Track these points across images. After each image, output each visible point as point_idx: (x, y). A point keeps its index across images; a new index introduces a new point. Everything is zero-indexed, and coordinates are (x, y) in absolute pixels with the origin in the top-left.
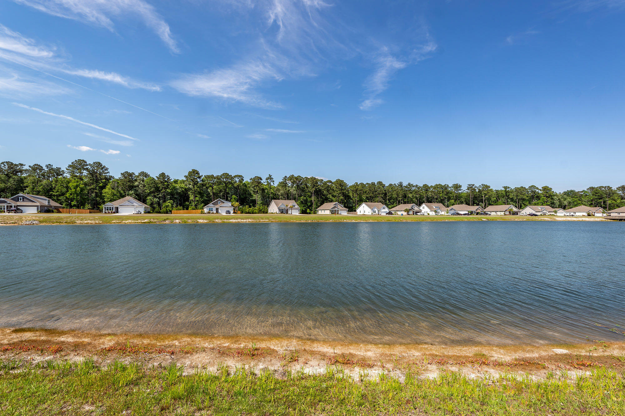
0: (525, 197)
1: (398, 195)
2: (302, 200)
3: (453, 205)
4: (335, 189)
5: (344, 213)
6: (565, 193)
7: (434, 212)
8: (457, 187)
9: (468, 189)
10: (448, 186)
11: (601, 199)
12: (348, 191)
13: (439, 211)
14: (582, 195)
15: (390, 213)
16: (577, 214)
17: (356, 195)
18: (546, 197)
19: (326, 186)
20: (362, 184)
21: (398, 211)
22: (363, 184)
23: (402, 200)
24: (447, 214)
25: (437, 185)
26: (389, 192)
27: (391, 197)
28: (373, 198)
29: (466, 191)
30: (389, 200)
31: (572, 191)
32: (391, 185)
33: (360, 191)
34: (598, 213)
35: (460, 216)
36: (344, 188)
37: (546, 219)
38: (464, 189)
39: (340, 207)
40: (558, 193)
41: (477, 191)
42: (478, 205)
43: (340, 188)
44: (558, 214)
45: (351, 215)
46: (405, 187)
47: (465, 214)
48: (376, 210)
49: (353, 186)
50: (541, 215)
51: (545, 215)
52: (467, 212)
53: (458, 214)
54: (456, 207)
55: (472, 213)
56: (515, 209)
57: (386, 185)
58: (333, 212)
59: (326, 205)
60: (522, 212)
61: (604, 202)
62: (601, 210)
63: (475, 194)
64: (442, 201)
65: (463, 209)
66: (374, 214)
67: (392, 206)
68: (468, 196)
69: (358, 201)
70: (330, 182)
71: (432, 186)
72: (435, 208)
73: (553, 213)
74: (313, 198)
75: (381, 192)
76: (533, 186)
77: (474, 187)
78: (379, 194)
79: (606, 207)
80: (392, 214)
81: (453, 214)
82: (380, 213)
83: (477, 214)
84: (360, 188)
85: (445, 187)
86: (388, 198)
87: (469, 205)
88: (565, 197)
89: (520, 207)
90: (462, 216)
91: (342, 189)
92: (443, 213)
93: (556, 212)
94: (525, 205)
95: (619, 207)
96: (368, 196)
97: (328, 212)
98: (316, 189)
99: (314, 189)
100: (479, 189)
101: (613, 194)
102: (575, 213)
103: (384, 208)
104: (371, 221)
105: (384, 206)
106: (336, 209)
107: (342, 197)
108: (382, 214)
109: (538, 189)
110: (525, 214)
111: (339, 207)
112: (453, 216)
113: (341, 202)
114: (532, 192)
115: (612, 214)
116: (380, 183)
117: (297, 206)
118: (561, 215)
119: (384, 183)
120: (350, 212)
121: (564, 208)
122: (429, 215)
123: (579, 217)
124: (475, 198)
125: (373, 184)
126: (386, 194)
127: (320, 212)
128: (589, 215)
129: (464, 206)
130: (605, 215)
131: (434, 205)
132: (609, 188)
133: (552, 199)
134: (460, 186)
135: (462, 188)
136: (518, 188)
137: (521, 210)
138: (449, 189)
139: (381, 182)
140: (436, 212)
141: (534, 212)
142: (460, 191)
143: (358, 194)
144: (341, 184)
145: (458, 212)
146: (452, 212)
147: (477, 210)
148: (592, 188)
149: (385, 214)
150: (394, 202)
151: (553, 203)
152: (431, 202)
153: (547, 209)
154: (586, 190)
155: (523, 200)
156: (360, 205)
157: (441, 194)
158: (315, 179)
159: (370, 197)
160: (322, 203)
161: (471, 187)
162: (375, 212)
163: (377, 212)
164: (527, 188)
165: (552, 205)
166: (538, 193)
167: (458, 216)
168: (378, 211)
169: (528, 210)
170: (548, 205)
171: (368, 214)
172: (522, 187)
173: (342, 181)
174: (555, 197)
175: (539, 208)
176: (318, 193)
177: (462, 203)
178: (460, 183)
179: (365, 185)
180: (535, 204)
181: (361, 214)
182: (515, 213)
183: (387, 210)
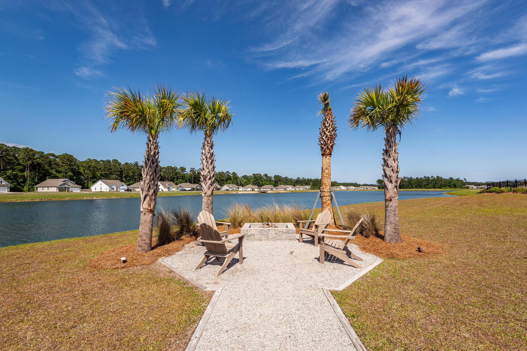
0: (224, 178)
1: (134, 173)
2: (8, 174)
3: (181, 183)
4: (61, 164)
5: (76, 190)
6: (243, 177)
7: (167, 189)
8: (183, 169)
9: (191, 171)
10: (177, 168)
11: (257, 180)
12: (78, 167)
13: (171, 188)
14: (250, 178)
15: (128, 190)
16: (248, 189)
17: (89, 172)
18: (234, 179)
19: (48, 160)
20: (95, 161)
21: (136, 188)
22: (97, 161)
23: (138, 178)
24: (177, 190)
25: (168, 167)
26: (125, 170)
27: (127, 175)
28: (108, 175)
29: (189, 172)
30: (125, 177)
31: (246, 176)
32: (127, 164)
33: (94, 167)
34: (256, 188)
35: (186, 192)
36: (72, 163)
37: (234, 193)
38: (188, 171)
39: (71, 184)
40: (240, 177)
41: (197, 173)
42: (197, 183)
43: (69, 163)
44: (240, 190)
45: (85, 192)
46: (141, 166)
47: (189, 190)
48: (114, 187)
49: (85, 162)
50: (232, 190)
51: (233, 190)
52: (190, 189)
53: (185, 190)
54: (183, 185)
55: (193, 189)
56: (219, 187)
57: (122, 164)
58: (61, 189)
59: (49, 181)
60: (222, 188)
61: (259, 182)
62: (257, 187)
63: (195, 175)
64: (172, 180)
65: (188, 187)
66: (112, 191)
67: (129, 183)
68: (191, 176)
69: (91, 178)
70: (53, 155)
71: (164, 168)
72: (167, 185)
73: (237, 189)
74: (27, 173)
75: (117, 170)
76: (228, 171)
77: (194, 170)
78: (115, 171)
79: (260, 185)
80: (131, 190)
81: (181, 190)
82: (119, 190)
83: (197, 190)
84: (93, 164)
85: (174, 169)
86: (124, 175)
87: (191, 183)
88: (243, 178)
89: (222, 185)
90: (187, 191)
91: (70, 165)
92: (174, 189)
93: (238, 188)
94: (224, 184)
95: (264, 185)
96: (103, 173)
97: (54, 190)
98: (33, 162)
99: (30, 162)
100: (198, 172)
101: (262, 178)
102: (247, 189)
103: (122, 185)
104: (113, 197)
105: (123, 183)
106: (66, 186)
107: (70, 174)
108: (120, 191)
109: (230, 173)
110: (224, 190)
111: (69, 183)
112: (181, 192)
113: (71, 179)
114: (227, 175)
115: (261, 189)
116: (115, 161)
117: (4, 183)
118: (241, 190)
119: (119, 161)
120: (82, 190)
121: (243, 186)
122: (163, 191)
123: (249, 191)
124: (195, 178)
125: (108, 161)
126: (121, 172)
127: (40, 190)
128: (253, 190)
129: (188, 184)
130: (259, 190)
131: (167, 183)
132: (261, 175)
133: (237, 180)
134: (185, 169)
135: (186, 170)
136: (220, 172)
137: (221, 187)
138: (178, 171)
139: (117, 160)
140: (168, 188)
141: (228, 189)
142: (185, 173)
143: (90, 171)
144: (69, 159)
145: (185, 189)
146: (181, 188)
147: (197, 187)
148: (254, 174)
149: (123, 191)
150: (130, 180)
151: (237, 183)
152: (163, 181)
153: (234, 187)
154: (252, 175)
155: (223, 180)
156: (94, 182)
157: (171, 174)
158: (32, 150)
159: (106, 174)
160: (42, 179)
161: (192, 170)
162: (113, 189)
163: (115, 189)
164: (225, 173)
165: (237, 184)
166: (231, 176)
167: (185, 192)
168: (117, 188)
169: (225, 187)
170: (235, 184)
171: (105, 191)
172: (222, 172)
173: (71, 156)
174: (238, 179)
175: (231, 185)
176: (35, 167)
177: (186, 182)
178: (185, 167)
179: (99, 162)
180: (229, 183)
181: (96, 191)
182: (219, 189)
183: (125, 187)
